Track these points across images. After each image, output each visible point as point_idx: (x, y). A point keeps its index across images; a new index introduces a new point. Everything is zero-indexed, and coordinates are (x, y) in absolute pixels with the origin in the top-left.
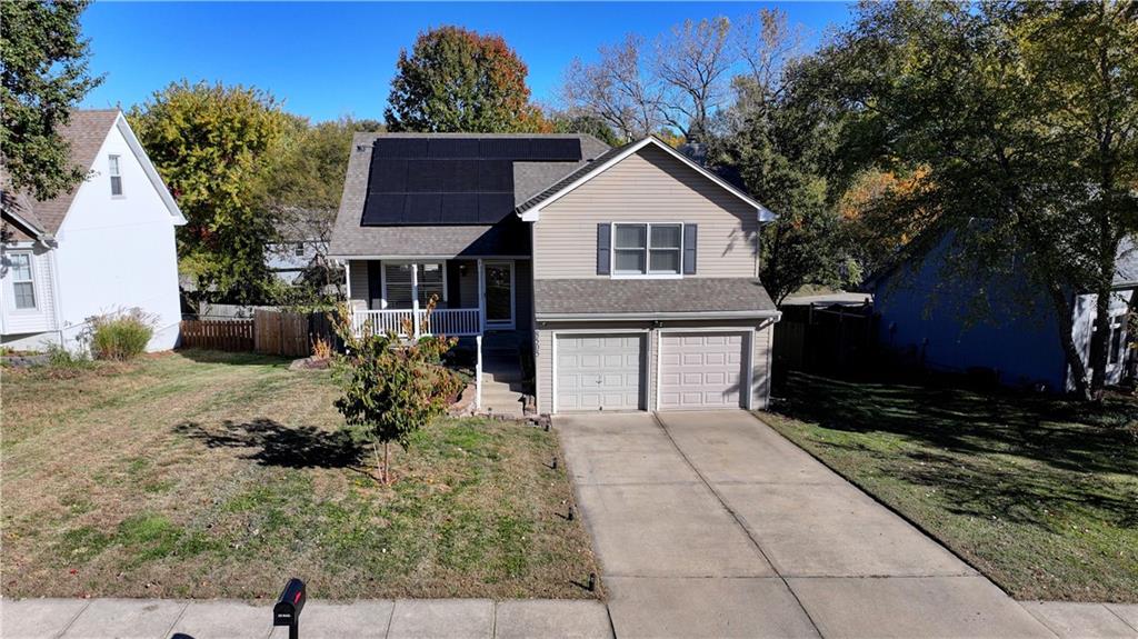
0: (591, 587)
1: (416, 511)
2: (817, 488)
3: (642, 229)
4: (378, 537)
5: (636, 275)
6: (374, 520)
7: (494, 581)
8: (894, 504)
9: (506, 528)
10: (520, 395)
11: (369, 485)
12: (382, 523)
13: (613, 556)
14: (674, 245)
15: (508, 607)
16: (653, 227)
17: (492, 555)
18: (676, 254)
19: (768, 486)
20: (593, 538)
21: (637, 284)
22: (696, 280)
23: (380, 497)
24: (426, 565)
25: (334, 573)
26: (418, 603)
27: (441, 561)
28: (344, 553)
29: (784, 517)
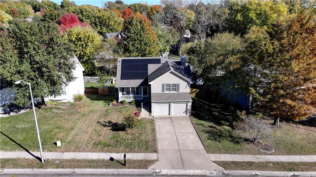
0: (156, 151)
1: (134, 139)
2: (191, 134)
3: (170, 84)
4: (130, 144)
5: (168, 92)
6: (129, 141)
7: (145, 151)
8: (200, 138)
9: (146, 142)
10: (149, 113)
11: (128, 135)
12: (130, 141)
13: (160, 147)
14: (176, 87)
15: (146, 154)
16: (172, 84)
17: (144, 147)
18: (176, 88)
19: (184, 134)
20: (157, 143)
21: (169, 94)
22: (179, 93)
23: (130, 137)
24: (137, 148)
25: (126, 149)
26: (136, 153)
27: (138, 148)
28: (126, 146)
29: (184, 140)
